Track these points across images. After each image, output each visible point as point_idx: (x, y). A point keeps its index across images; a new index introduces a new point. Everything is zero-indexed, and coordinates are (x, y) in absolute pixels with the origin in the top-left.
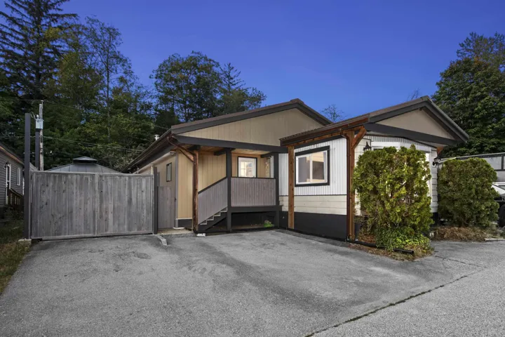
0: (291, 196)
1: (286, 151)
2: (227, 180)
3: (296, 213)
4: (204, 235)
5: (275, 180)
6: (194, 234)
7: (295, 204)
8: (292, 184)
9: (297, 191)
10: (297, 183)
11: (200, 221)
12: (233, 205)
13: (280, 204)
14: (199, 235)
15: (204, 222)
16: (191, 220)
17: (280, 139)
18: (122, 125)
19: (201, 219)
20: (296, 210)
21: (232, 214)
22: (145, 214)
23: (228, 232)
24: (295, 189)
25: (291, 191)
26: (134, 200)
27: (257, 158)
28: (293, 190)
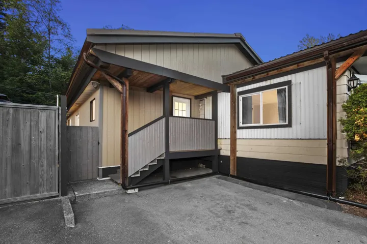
0: (234, 139)
1: (227, 90)
2: (164, 119)
3: (238, 158)
4: (136, 190)
5: (214, 122)
6: (123, 191)
7: (238, 148)
8: (234, 127)
9: (240, 134)
10: (241, 125)
11: (131, 173)
12: (172, 149)
13: (219, 148)
14: (129, 191)
15: (137, 173)
16: (119, 168)
17: (223, 76)
18: (61, 77)
19: (133, 169)
20: (238, 154)
21: (171, 161)
22: (45, 167)
23: (166, 184)
24: (238, 131)
25: (233, 133)
26: (24, 146)
27: (191, 99)
28: (235, 132)
